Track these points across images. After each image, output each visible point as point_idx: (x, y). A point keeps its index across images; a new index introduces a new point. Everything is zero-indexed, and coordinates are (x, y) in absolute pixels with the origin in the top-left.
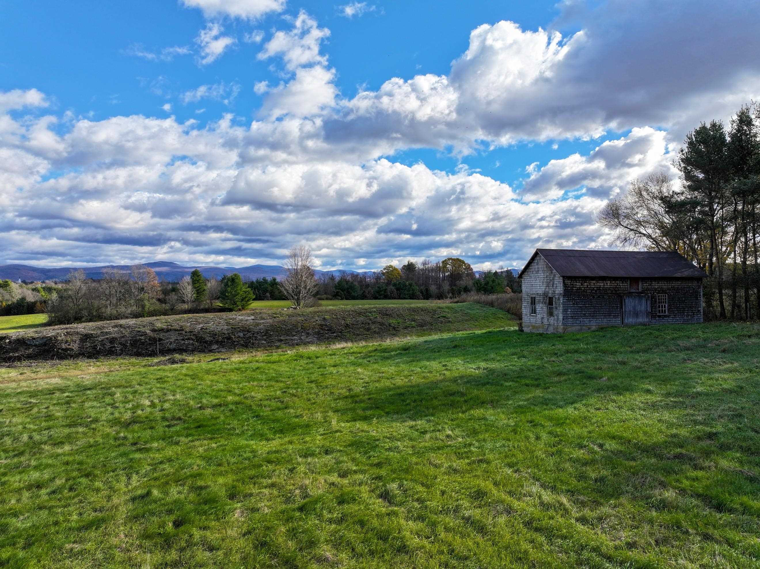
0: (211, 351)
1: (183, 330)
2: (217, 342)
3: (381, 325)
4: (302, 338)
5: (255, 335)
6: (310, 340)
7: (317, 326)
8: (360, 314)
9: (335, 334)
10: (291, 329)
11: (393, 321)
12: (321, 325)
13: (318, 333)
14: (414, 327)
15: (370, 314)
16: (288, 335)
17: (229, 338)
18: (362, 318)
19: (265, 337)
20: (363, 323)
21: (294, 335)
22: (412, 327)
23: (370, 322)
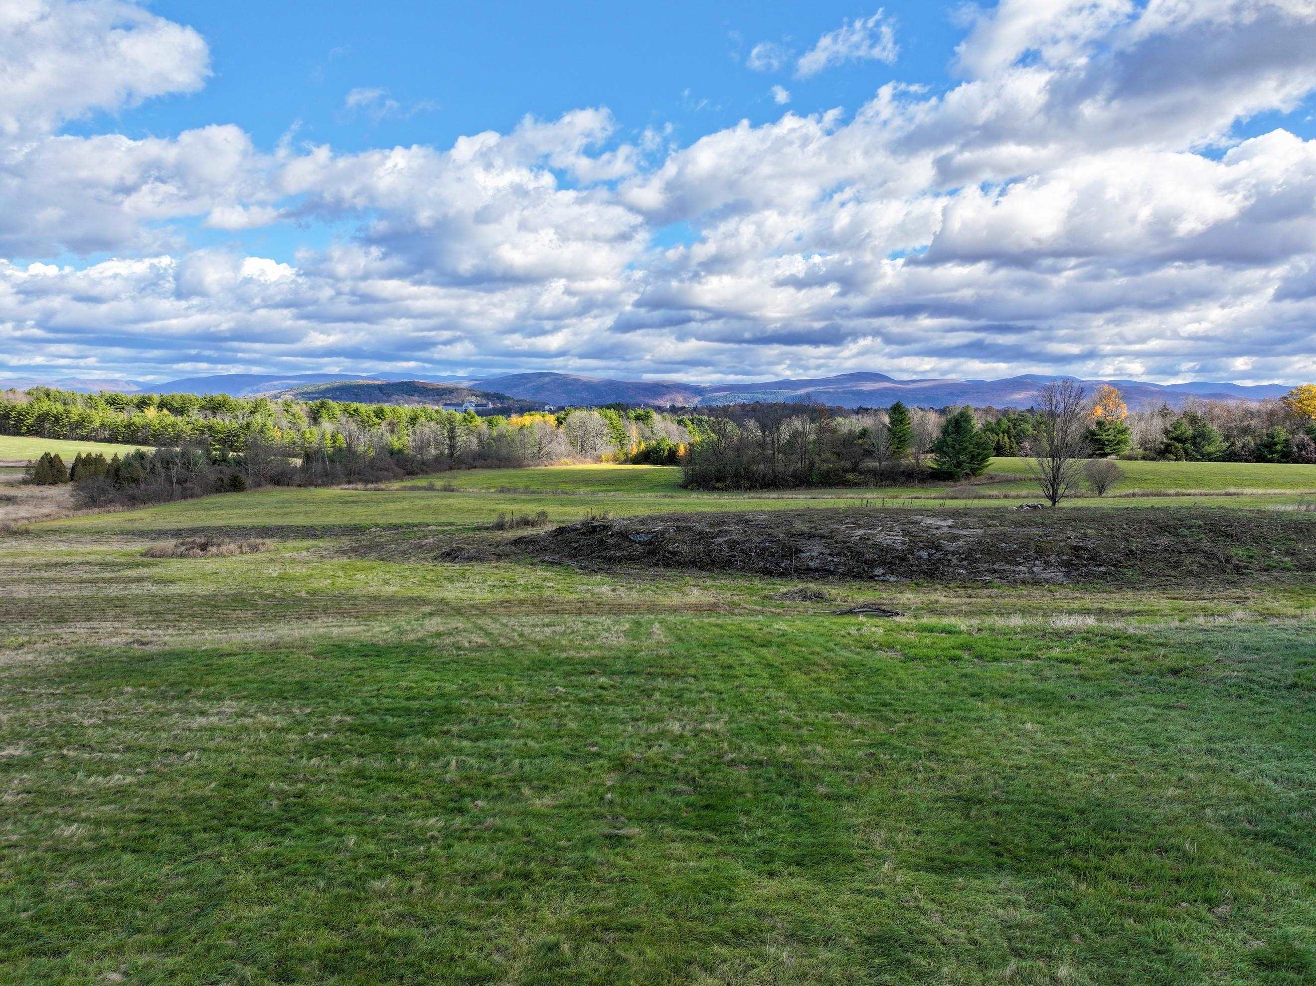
0: (872, 578)
1: (832, 538)
2: (883, 563)
3: (1207, 558)
4: (1035, 569)
5: (949, 557)
6: (1048, 576)
7: (1066, 550)
8: (1163, 529)
9: (1102, 569)
10: (1015, 551)
11: (1238, 552)
12: (1076, 548)
13: (1068, 564)
14: (1289, 570)
15: (1186, 532)
16: (1007, 563)
17: (903, 559)
18: (1165, 540)
19: (965, 563)
20: (1166, 551)
21: (1020, 564)
22: (1283, 569)
23: (1184, 549)
